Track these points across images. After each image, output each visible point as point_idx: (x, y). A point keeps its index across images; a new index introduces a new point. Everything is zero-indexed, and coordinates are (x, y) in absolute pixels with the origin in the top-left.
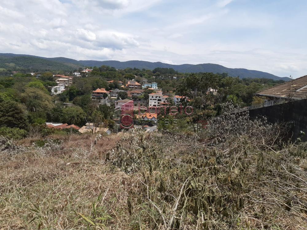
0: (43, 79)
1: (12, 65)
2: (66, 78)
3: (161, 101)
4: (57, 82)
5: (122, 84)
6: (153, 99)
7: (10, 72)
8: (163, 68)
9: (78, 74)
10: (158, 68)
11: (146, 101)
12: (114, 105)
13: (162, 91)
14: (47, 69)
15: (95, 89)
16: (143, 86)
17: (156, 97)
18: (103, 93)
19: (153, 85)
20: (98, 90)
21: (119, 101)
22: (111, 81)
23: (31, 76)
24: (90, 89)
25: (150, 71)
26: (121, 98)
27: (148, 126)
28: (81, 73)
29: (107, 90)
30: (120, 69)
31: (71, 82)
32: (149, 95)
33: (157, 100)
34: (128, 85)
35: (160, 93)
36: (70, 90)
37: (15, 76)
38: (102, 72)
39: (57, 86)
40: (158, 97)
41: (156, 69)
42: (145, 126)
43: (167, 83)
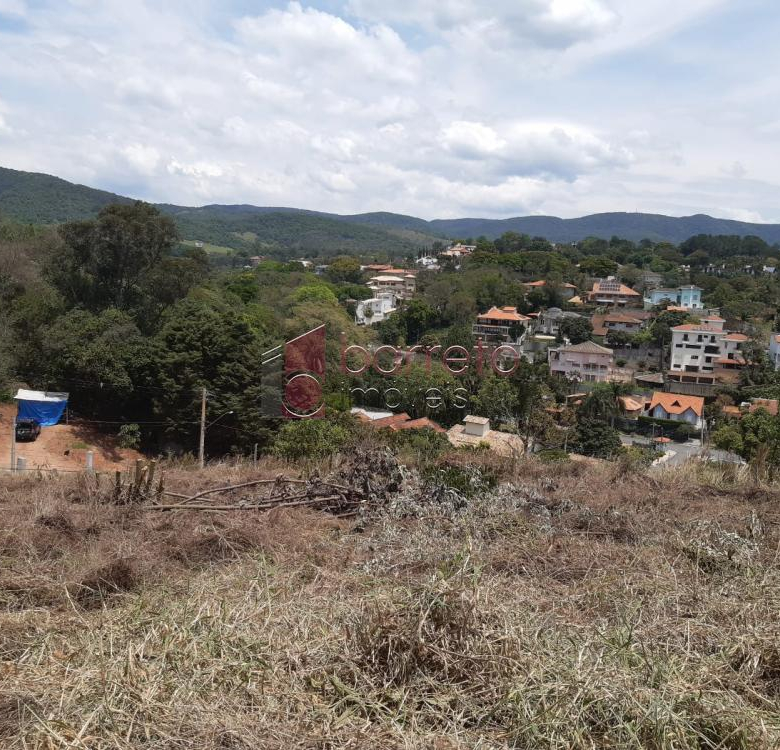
0: (333, 277)
1: (250, 237)
2: (397, 275)
3: (719, 353)
4: (373, 288)
5: (571, 292)
6: (688, 346)
7: (243, 258)
8: (720, 236)
9: (430, 261)
10: (703, 237)
11: (657, 352)
12: (546, 361)
13: (721, 316)
14: (342, 248)
15: (483, 310)
16: (646, 300)
17: (700, 338)
18: (508, 321)
19: (686, 298)
20: (495, 313)
21: (562, 348)
22: (534, 284)
23: (301, 268)
24: (469, 309)
25: (669, 246)
26: (567, 340)
27: (667, 440)
28: (442, 259)
29: (522, 311)
30: (563, 243)
31: (412, 288)
32: (673, 329)
33: (703, 348)
34: (593, 296)
35: (716, 323)
36: (411, 311)
37: (259, 269)
38: (506, 254)
39: (372, 297)
40: (706, 337)
41: (694, 237)
42: (659, 439)
43: (740, 287)
